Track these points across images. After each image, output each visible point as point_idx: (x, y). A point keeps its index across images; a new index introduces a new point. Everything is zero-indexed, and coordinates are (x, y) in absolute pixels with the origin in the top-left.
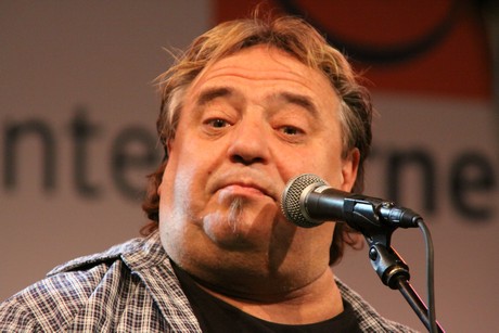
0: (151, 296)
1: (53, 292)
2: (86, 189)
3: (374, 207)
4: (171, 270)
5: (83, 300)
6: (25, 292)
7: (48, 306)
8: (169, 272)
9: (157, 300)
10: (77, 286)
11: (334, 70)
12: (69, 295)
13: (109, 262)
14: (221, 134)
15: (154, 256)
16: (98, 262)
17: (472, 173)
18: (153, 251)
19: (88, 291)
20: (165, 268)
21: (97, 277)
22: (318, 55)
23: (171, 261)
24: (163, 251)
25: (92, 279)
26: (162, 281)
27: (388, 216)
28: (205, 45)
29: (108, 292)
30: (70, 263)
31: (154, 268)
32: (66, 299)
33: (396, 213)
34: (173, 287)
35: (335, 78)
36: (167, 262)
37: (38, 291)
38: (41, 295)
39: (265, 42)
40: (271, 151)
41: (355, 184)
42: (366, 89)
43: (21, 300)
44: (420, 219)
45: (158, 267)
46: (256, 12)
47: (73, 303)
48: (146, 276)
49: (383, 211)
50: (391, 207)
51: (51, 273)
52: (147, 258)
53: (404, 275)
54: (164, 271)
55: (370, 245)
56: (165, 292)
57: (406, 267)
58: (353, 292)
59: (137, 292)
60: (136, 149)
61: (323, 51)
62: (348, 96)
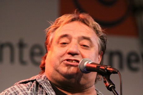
0: (45, 91)
1: (18, 89)
2: (23, 62)
3: (105, 68)
4: (50, 84)
5: (27, 91)
6: (9, 89)
7: (17, 93)
8: (49, 85)
9: (47, 92)
10: (25, 88)
11: (97, 29)
12: (23, 90)
13: (32, 81)
14: (65, 46)
15: (45, 80)
16: (29, 81)
17: (133, 58)
18: (44, 78)
19: (28, 89)
20: (48, 83)
21: (30, 85)
22: (93, 24)
23: (50, 81)
24: (47, 79)
25: (28, 86)
26: (48, 87)
27: (109, 70)
28: (59, 21)
29: (33, 89)
30: (21, 82)
31: (45, 83)
32: (22, 91)
33: (111, 69)
34: (51, 89)
35: (97, 31)
36: (49, 82)
37: (13, 89)
38: (14, 90)
39: (78, 20)
40: (80, 52)
41: (101, 61)
42: (105, 34)
43: (9, 91)
44: (118, 71)
45: (46, 83)
46: (75, 11)
47: (24, 92)
48: (43, 86)
49: (108, 69)
50: (110, 68)
51: (15, 84)
52: (43, 80)
53: (114, 87)
54: (48, 84)
55: (104, 78)
56: (49, 90)
57: (114, 85)
58: (100, 92)
59: (41, 90)
60: (37, 51)
61: (94, 23)
62: (100, 36)
